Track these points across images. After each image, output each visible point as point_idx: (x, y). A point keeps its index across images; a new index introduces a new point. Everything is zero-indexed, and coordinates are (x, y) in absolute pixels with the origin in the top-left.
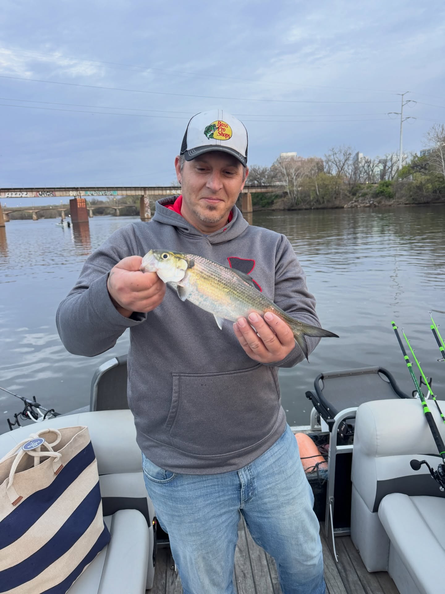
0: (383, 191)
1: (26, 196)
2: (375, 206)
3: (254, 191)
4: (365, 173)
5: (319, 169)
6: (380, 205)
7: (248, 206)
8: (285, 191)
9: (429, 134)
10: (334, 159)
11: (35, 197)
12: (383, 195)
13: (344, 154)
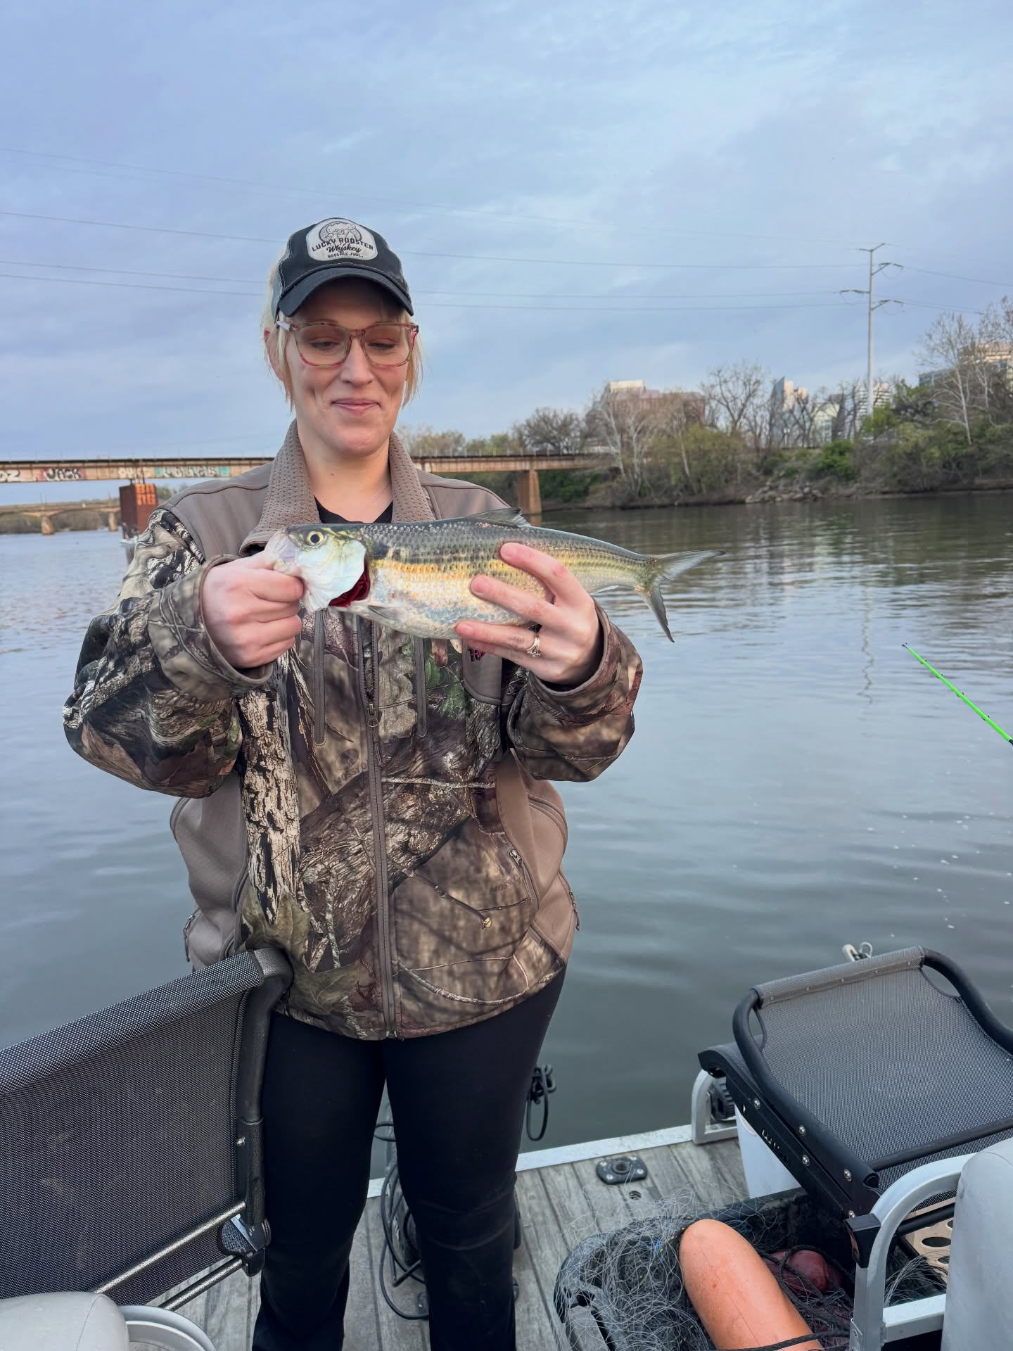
0: (832, 463)
1: (17, 479)
2: (816, 499)
3: (544, 465)
4: (797, 426)
5: (688, 417)
6: (825, 496)
7: (532, 500)
8: (614, 465)
9: (930, 336)
10: (722, 394)
11: (37, 481)
12: (831, 474)
13: (744, 383)
